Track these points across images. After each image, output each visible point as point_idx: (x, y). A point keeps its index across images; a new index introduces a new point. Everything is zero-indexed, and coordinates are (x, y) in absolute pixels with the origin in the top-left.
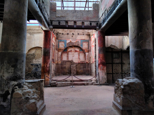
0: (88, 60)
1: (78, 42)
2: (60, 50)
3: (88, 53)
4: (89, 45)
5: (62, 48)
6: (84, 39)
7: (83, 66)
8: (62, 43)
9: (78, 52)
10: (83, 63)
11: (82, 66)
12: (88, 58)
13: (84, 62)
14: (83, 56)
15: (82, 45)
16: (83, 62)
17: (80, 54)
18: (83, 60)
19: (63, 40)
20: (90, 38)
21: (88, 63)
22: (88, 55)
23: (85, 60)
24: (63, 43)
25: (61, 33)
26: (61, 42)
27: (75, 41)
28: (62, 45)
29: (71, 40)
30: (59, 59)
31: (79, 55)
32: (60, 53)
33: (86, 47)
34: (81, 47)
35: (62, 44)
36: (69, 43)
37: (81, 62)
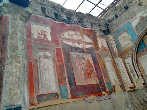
2: (126, 52)
5: (127, 47)
8: (122, 36)
19: (122, 28)
24: (125, 34)
25: (113, 19)
26: (119, 35)
28: (125, 40)
29: (139, 15)
30: (134, 76)
32: (129, 60)
35: (124, 37)
36: (139, 23)
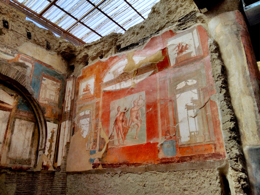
0: (53, 154)
1: (23, 65)
3: (56, 126)
4: (62, 92)
6: (50, 66)
7: (18, 183)
9: (10, 110)
10: (21, 170)
11: (15, 185)
12: (53, 148)
13: (25, 166)
14: (29, 134)
15: (37, 84)
16: (22, 161)
17: (17, 122)
18: (26, 156)
20: (71, 69)
21: (51, 169)
22: (53, 133)
23: (33, 157)
27: (9, 58)
31: (10, 127)
33: (52, 98)
34: (30, 89)
37: (14, 161)
